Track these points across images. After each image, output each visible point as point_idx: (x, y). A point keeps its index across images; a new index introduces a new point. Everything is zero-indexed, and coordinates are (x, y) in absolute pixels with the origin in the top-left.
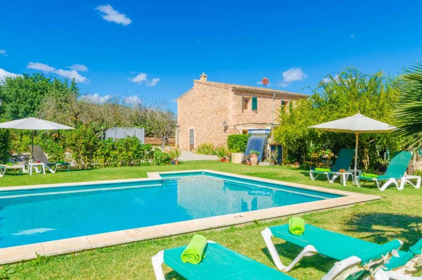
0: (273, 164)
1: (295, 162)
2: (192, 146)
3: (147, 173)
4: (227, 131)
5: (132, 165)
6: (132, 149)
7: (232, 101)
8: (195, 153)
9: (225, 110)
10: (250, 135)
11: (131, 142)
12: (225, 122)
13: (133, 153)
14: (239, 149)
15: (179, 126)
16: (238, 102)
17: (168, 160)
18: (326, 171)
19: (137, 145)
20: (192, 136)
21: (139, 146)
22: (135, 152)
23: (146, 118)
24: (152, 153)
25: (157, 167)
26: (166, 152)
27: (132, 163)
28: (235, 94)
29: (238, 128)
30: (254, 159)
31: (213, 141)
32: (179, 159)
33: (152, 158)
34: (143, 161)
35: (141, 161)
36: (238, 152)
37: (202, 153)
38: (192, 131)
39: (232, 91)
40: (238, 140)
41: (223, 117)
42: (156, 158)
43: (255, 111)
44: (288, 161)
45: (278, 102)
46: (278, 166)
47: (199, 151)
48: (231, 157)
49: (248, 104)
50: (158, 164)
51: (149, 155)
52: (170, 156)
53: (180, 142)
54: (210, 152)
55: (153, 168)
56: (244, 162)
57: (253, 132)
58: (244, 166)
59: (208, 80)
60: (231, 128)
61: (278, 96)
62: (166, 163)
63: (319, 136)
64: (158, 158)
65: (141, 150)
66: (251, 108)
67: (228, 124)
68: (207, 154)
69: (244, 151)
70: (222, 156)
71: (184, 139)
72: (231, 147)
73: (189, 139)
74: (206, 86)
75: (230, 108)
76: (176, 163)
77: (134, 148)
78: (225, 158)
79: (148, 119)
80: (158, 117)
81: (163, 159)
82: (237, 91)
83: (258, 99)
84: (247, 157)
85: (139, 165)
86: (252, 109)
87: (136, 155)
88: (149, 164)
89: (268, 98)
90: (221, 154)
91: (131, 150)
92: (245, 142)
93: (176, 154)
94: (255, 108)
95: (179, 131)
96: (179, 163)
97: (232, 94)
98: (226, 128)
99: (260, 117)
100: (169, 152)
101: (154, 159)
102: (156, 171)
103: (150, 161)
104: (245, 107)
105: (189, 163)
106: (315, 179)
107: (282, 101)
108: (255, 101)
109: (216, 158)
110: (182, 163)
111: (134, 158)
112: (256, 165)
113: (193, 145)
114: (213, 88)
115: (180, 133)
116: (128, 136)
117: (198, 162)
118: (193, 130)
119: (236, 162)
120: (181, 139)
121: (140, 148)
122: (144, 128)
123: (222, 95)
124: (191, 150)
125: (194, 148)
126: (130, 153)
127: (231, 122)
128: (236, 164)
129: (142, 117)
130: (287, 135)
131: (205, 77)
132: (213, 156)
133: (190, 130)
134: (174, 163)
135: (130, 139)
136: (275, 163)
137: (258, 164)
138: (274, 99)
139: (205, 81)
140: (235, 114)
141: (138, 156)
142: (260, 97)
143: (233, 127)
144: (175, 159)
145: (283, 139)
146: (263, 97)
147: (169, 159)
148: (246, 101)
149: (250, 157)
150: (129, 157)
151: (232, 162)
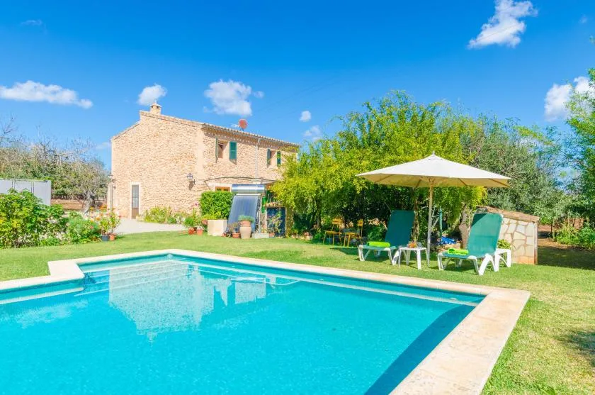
0: (273, 235)
1: (305, 231)
2: (135, 211)
3: (50, 263)
4: (193, 188)
5: (20, 245)
6: (20, 214)
7: (202, 145)
8: (141, 221)
9: (191, 157)
10: (235, 193)
11: (18, 201)
12: (190, 175)
13: (21, 221)
14: (219, 213)
15: (114, 181)
16: (210, 146)
17: (96, 234)
18: (386, 246)
19: (32, 207)
20: (135, 195)
21: (36, 208)
22: (28, 220)
23: (55, 167)
24: (64, 222)
25: (74, 246)
26: (92, 219)
27: (20, 240)
28: (206, 135)
29: (210, 184)
30: (246, 229)
31: (171, 202)
32: (117, 231)
33: (65, 231)
34: (45, 236)
35: (41, 236)
36: (218, 218)
37: (153, 221)
38: (135, 188)
39: (202, 129)
40: (217, 200)
41: (187, 167)
42: (71, 231)
43: (234, 160)
44: (296, 231)
45: (264, 151)
46: (280, 238)
47: (148, 218)
48: (206, 226)
49: (224, 151)
50: (77, 241)
51: (57, 225)
52: (99, 226)
53: (116, 205)
54: (166, 220)
55: (63, 249)
56: (229, 234)
57: (239, 188)
58: (229, 239)
59: (162, 113)
60: (199, 183)
61: (264, 143)
62: (91, 239)
63: (358, 192)
64: (75, 230)
65: (41, 216)
66: (228, 156)
67: (195, 177)
68: (161, 222)
69: (228, 217)
70: (192, 225)
71: (121, 200)
72: (205, 211)
73: (131, 200)
74: (161, 121)
75: (199, 153)
76: (112, 238)
77: (26, 211)
78: (195, 227)
79: (60, 169)
80: (78, 167)
81: (86, 232)
82: (210, 131)
83: (238, 145)
84: (234, 225)
85: (36, 244)
86: (230, 159)
87: (29, 225)
88: (55, 242)
89: (250, 144)
90: (189, 222)
91: (17, 217)
92: (229, 203)
93: (111, 223)
94: (233, 156)
95: (115, 187)
96: (116, 238)
97: (201, 135)
98: (192, 184)
99: (239, 169)
100: (98, 219)
101: (68, 231)
102: (72, 257)
103: (59, 236)
104: (220, 155)
105: (135, 237)
106: (366, 260)
107: (269, 150)
108: (233, 146)
109: (180, 228)
110: (121, 238)
111: (24, 231)
112: (248, 237)
113: (137, 209)
114: (171, 124)
115: (116, 191)
116: (13, 191)
117: (149, 236)
118: (137, 186)
119: (215, 234)
120: (118, 200)
121: (37, 212)
122: (50, 182)
123: (185, 135)
124: (134, 217)
125: (140, 213)
126: (15, 223)
127: (200, 174)
128: (215, 237)
129: (48, 165)
130: (297, 193)
131: (158, 107)
132: (172, 225)
133: (133, 186)
134: (108, 238)
135: (16, 196)
136: (277, 234)
137: (251, 236)
138: (259, 146)
139: (159, 114)
140: (206, 164)
141: (32, 228)
142: (240, 142)
143: (202, 182)
144: (109, 232)
145: (291, 197)
146: (245, 143)
147: (97, 232)
148: (221, 146)
149: (239, 225)
150: (15, 230)
151: (209, 234)
